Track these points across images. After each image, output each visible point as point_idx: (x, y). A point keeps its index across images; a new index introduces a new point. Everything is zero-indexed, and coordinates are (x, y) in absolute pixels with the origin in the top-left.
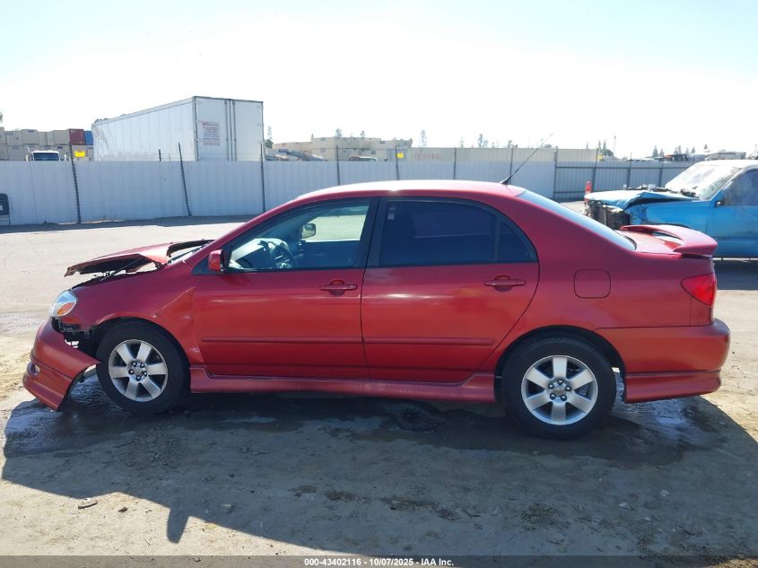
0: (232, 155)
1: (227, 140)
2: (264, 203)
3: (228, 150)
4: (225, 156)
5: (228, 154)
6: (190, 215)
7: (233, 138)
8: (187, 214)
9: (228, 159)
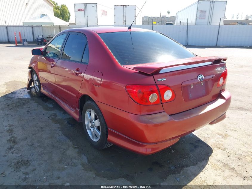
0: (209, 23)
1: (209, 17)
2: (217, 42)
3: (208, 21)
4: (207, 23)
5: (208, 22)
6: (187, 45)
7: (211, 16)
8: (186, 44)
9: (208, 24)
